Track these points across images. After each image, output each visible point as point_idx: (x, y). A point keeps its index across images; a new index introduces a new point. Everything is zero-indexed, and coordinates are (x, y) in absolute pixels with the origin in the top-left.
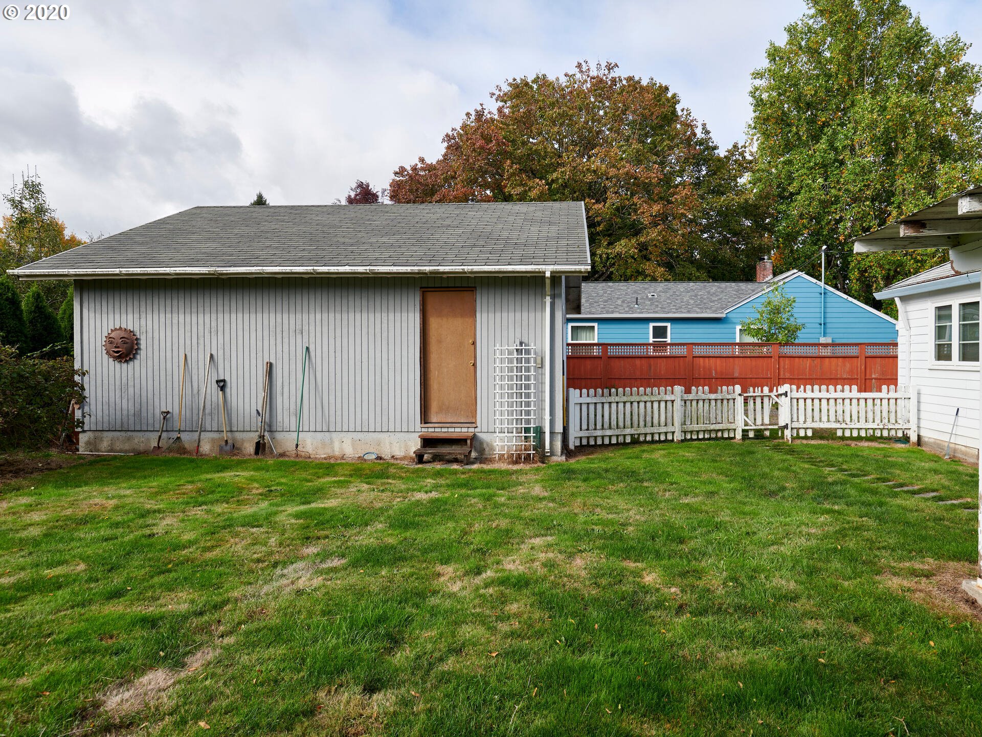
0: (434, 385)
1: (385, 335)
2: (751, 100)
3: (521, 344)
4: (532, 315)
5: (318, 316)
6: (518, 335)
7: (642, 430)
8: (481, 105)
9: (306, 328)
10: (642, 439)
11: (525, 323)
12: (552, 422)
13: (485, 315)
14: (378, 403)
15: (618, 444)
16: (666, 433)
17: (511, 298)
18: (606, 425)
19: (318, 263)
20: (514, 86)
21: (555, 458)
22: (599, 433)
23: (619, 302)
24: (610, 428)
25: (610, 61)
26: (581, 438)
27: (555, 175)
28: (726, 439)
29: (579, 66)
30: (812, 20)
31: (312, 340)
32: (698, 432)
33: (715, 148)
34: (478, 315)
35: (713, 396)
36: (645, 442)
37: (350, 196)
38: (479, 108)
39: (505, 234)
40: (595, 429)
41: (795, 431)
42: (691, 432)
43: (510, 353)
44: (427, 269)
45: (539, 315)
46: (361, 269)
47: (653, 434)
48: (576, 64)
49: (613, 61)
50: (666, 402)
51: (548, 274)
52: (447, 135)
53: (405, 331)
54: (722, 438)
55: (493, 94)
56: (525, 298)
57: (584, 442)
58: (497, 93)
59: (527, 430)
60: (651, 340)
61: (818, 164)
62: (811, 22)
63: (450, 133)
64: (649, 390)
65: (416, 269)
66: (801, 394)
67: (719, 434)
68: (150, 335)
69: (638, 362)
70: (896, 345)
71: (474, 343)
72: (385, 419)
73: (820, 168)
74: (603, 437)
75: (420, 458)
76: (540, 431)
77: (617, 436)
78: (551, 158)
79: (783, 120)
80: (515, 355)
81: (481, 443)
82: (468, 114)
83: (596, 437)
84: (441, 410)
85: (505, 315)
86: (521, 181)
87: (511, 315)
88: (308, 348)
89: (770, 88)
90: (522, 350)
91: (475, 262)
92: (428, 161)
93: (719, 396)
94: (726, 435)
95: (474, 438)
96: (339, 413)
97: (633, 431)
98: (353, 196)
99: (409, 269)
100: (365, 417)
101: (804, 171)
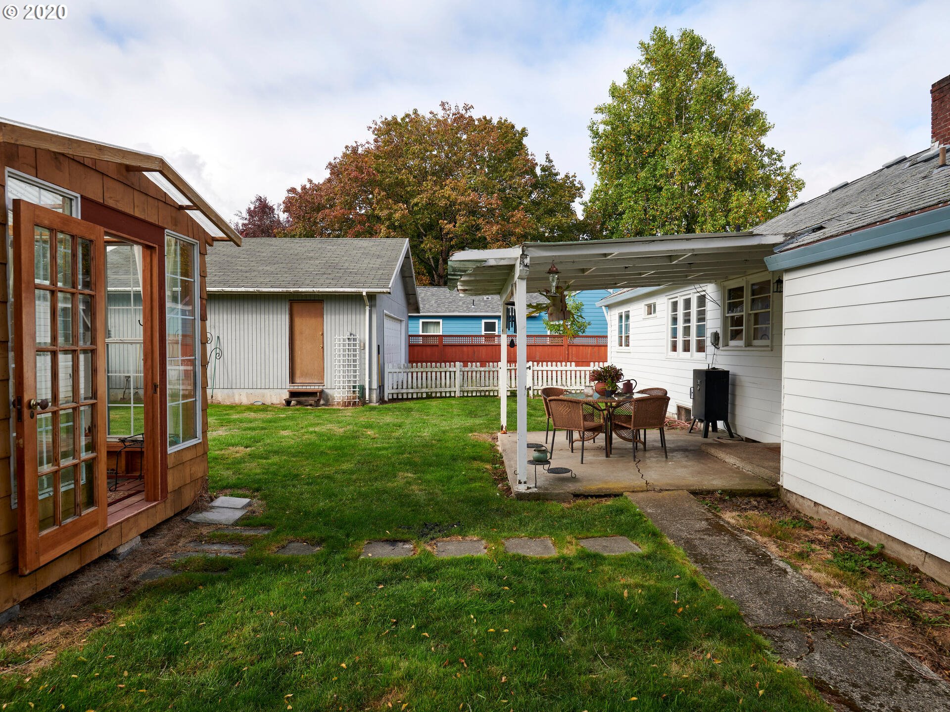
0: (298, 360)
1: (267, 329)
2: (589, 132)
3: (351, 334)
4: (358, 316)
5: (225, 316)
6: (350, 329)
7: (434, 390)
8: (356, 142)
9: (217, 324)
10: (434, 395)
11: (354, 322)
12: (370, 383)
13: (329, 316)
14: (263, 371)
15: (417, 399)
16: (450, 392)
17: (345, 307)
18: (410, 386)
19: (225, 285)
20: (387, 123)
21: (372, 404)
22: (404, 391)
23: (461, 303)
24: (412, 388)
25: (467, 103)
26: (393, 394)
27: (416, 200)
28: (492, 396)
29: (443, 104)
30: (644, 66)
31: (221, 332)
32: (472, 392)
33: (556, 174)
34: (325, 317)
35: (482, 369)
36: (436, 397)
37: (249, 208)
38: (355, 145)
39: (347, 265)
40: (402, 388)
41: (536, 391)
42: (468, 392)
43: (344, 340)
44: (292, 290)
45: (362, 317)
46: (251, 290)
47: (441, 392)
48: (440, 103)
49: (470, 104)
50: (450, 372)
51: (364, 294)
52: (330, 164)
53: (279, 327)
54: (489, 396)
55: (371, 128)
56: (354, 307)
57: (395, 396)
58: (373, 126)
59: (354, 387)
60: (483, 333)
61: (641, 188)
62: (642, 67)
63: (333, 162)
64: (438, 364)
65: (285, 290)
66: (540, 368)
67: (487, 393)
68: (117, 328)
69: (465, 349)
70: (606, 337)
71: (323, 334)
72: (267, 380)
73: (643, 192)
74: (407, 394)
75: (288, 403)
76: (362, 388)
77: (417, 393)
78: (414, 186)
79: (616, 150)
80: (347, 342)
81: (327, 395)
82: (347, 147)
83: (402, 394)
84: (301, 376)
85: (341, 317)
86: (388, 205)
87: (345, 316)
88: (218, 337)
89: (605, 123)
90: (352, 338)
91: (322, 286)
92: (316, 182)
93: (487, 369)
94: (492, 394)
95: (322, 392)
96: (238, 377)
97: (427, 390)
98: (252, 209)
99: (280, 290)
100: (255, 379)
101: (630, 194)
